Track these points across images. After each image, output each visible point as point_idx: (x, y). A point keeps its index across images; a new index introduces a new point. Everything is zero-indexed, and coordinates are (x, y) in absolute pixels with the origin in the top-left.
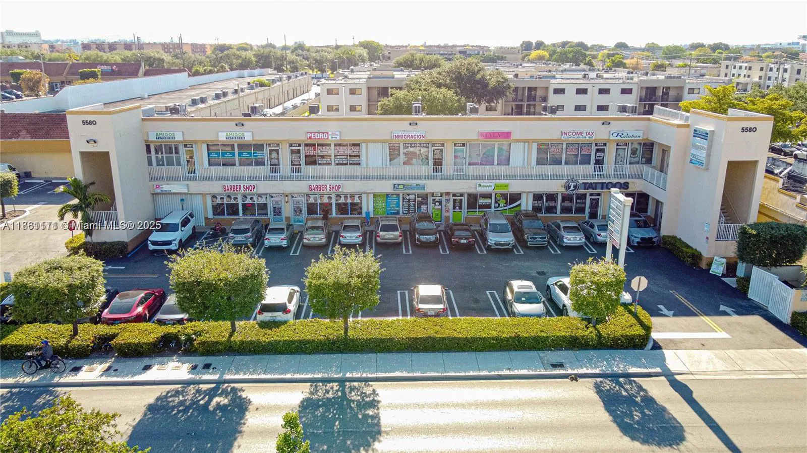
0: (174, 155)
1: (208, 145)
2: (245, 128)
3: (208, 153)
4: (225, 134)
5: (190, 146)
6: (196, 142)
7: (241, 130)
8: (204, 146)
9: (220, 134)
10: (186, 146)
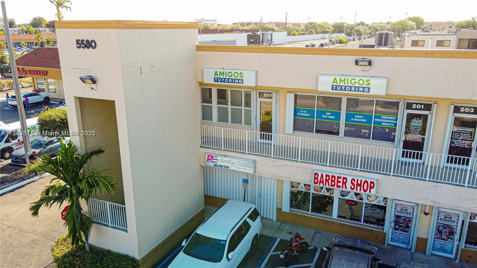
0: (243, 108)
1: (296, 96)
2: (373, 70)
3: (295, 109)
4: (331, 79)
5: (268, 95)
6: (277, 90)
7: (366, 73)
8: (291, 98)
9: (322, 79)
10: (261, 95)
